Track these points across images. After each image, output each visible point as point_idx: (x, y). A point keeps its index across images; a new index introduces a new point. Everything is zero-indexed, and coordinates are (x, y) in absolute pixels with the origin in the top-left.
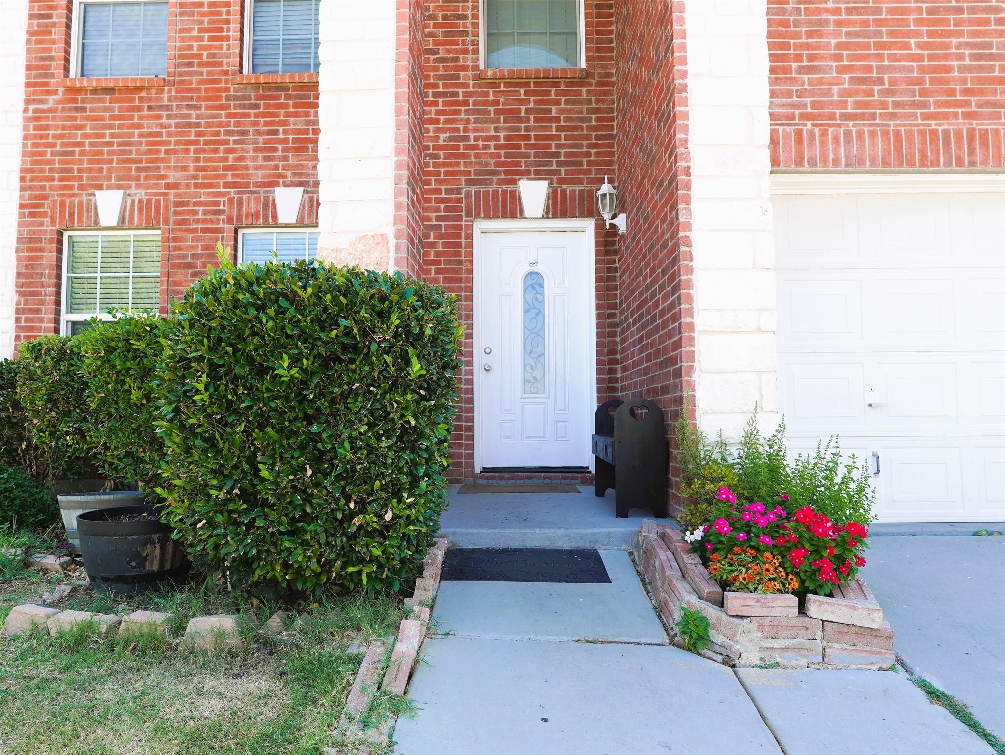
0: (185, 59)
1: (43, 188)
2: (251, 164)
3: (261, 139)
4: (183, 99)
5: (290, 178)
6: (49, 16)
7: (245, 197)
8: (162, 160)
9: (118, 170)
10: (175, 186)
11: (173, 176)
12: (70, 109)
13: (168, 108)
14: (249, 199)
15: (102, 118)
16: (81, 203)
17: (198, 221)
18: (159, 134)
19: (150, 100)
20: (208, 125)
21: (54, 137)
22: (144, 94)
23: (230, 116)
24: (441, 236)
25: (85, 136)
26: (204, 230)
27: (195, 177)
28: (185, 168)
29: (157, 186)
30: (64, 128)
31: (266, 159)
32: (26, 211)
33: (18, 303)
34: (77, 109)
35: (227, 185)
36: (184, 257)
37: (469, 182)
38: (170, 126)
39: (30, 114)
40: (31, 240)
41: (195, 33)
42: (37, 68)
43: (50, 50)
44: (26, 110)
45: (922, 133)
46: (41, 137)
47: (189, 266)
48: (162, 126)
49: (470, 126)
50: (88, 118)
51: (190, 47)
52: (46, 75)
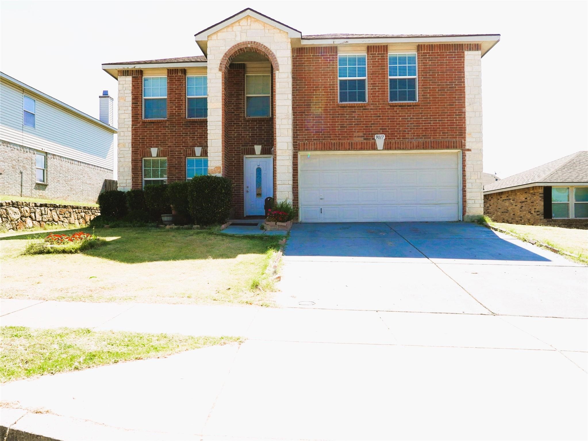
0: (172, 115)
1: (137, 147)
2: (189, 141)
3: (191, 135)
4: (171, 125)
5: (198, 145)
6: (137, 103)
7: (187, 149)
8: (167, 140)
9: (156, 142)
10: (170, 147)
11: (170, 144)
12: (143, 127)
13: (168, 127)
14: (188, 150)
15: (151, 129)
16: (147, 151)
17: (176, 155)
18: (166, 134)
19: (163, 125)
20: (178, 131)
21: (140, 134)
22: (162, 123)
23: (183, 129)
24: (236, 159)
25: (147, 134)
26: (178, 158)
27: (175, 144)
28: (172, 142)
29: (166, 147)
30: (142, 132)
31: (192, 140)
32: (134, 153)
33: (133, 176)
34: (145, 127)
35: (183, 146)
36: (173, 164)
37: (242, 146)
38: (168, 131)
39: (134, 128)
40: (135, 160)
41: (174, 108)
42: (135, 117)
43: (138, 112)
44: (132, 128)
45: (329, 143)
46: (137, 134)
47: (174, 166)
48: (166, 131)
49: (242, 132)
50: (148, 129)
51: (173, 111)
52: (137, 119)
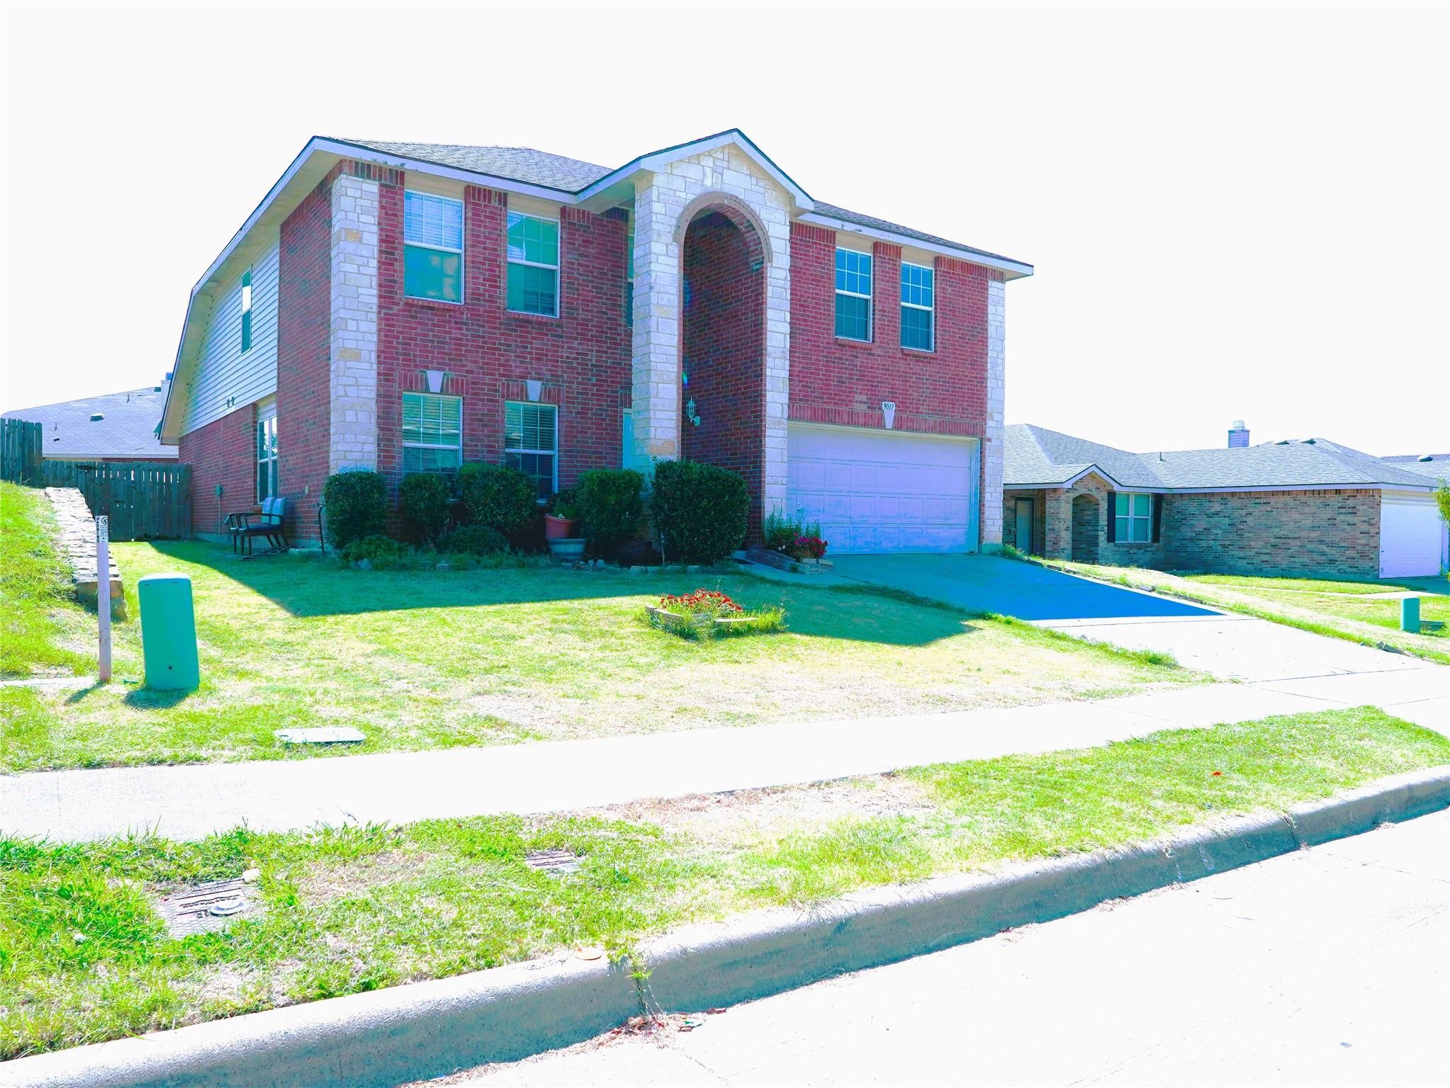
0: (476, 295)
1: (392, 364)
2: (513, 364)
3: (518, 350)
4: (475, 320)
5: (534, 375)
6: (393, 254)
7: (511, 383)
8: (463, 355)
9: (438, 358)
10: (471, 372)
11: (470, 366)
12: (408, 316)
13: (466, 324)
14: (513, 385)
15: (426, 324)
16: (417, 377)
17: (485, 394)
18: (461, 339)
19: (456, 317)
20: (489, 338)
21: (398, 332)
22: (452, 313)
23: (502, 334)
24: (608, 415)
25: (418, 334)
26: (488, 400)
27: (483, 368)
28: (476, 362)
29: (460, 371)
30: (404, 327)
31: (521, 362)
32: (382, 377)
33: (379, 435)
34: (412, 317)
35: (501, 375)
36: (478, 414)
37: (622, 388)
38: (468, 335)
39: (382, 315)
40: (386, 396)
41: (481, 281)
42: (386, 286)
43: (393, 276)
44: (379, 313)
46: (390, 331)
47: (480, 420)
48: (463, 334)
49: (623, 357)
50: (418, 323)
51: (479, 289)
52: (391, 292)
